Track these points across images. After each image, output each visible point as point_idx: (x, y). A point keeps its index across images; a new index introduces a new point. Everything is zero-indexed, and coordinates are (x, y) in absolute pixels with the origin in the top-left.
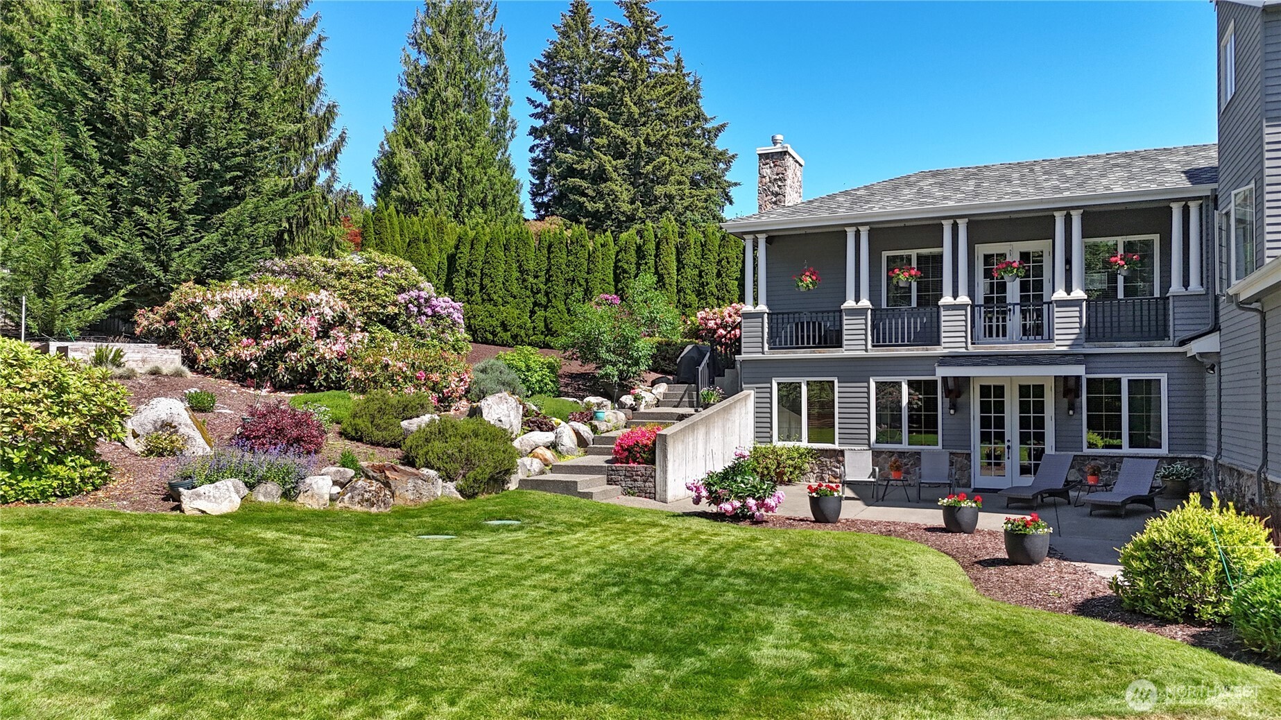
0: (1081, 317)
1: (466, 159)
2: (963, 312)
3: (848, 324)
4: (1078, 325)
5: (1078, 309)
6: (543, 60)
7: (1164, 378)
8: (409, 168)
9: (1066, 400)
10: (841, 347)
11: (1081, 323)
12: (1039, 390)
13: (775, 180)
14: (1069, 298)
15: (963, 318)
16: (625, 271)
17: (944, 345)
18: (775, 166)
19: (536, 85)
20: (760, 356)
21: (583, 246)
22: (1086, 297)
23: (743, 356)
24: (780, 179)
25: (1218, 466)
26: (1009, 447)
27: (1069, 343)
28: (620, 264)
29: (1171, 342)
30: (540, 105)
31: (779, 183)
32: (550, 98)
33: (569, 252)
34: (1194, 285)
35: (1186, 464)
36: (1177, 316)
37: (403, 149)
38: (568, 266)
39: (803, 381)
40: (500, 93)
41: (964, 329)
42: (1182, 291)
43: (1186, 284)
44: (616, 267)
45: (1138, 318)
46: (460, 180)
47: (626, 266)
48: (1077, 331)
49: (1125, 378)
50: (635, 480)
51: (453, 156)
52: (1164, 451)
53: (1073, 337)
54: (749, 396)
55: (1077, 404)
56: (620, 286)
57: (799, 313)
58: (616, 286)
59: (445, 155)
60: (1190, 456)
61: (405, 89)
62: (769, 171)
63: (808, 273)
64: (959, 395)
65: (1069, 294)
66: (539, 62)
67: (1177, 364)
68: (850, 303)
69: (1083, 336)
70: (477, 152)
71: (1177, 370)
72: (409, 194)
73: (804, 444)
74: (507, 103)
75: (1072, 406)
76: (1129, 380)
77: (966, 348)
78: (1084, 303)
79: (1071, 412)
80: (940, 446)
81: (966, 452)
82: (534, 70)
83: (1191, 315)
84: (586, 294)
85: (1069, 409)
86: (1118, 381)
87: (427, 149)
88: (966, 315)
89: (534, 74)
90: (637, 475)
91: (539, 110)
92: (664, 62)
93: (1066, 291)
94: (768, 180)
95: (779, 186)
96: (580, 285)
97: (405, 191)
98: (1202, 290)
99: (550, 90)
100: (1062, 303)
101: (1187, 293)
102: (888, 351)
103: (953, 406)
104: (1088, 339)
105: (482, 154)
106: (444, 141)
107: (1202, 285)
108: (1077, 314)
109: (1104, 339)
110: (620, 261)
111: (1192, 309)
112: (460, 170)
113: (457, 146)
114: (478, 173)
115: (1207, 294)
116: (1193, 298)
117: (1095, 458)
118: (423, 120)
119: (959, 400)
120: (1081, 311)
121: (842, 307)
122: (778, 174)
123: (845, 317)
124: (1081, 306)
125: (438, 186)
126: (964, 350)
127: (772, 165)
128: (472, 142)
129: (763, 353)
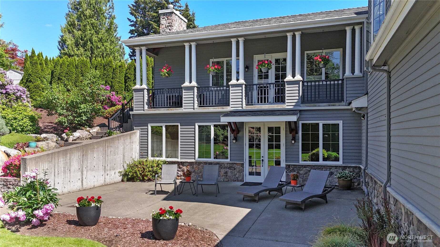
0: (299, 90)
1: (95, 38)
2: (241, 88)
3: (185, 95)
4: (297, 95)
5: (298, 86)
6: (134, 4)
7: (341, 123)
8: (70, 42)
9: (291, 135)
10: (182, 107)
11: (299, 93)
12: (278, 130)
13: (168, 26)
14: (293, 80)
15: (241, 91)
16: (129, 78)
17: (231, 106)
18: (168, 19)
19: (131, 14)
20: (142, 112)
21: (110, 67)
22: (302, 79)
23: (134, 112)
24: (170, 26)
25: (366, 174)
26: (263, 160)
27: (294, 104)
28: (127, 75)
29: (345, 103)
30: (133, 21)
31: (170, 28)
32: (136, 18)
33: (104, 69)
34: (357, 72)
35: (352, 170)
36: (348, 89)
37: (68, 34)
38: (104, 76)
39: (164, 125)
40: (110, 14)
41: (241, 97)
42: (351, 75)
43: (353, 71)
44: (125, 76)
45: (328, 93)
46: (91, 47)
47: (129, 76)
48: (297, 98)
49: (321, 123)
50: (9, 188)
51: (88, 37)
52: (340, 163)
53: (296, 101)
54: (137, 134)
55: (296, 138)
56: (127, 85)
57: (163, 89)
58: (125, 85)
59: (85, 37)
60: (354, 165)
61: (71, 10)
62: (165, 22)
63: (165, 68)
64: (238, 133)
65: (294, 78)
66: (133, 5)
67: (348, 115)
68: (187, 84)
69: (300, 101)
70: (100, 36)
71: (348, 118)
72: (68, 52)
73: (164, 158)
74: (114, 18)
75: (294, 138)
76: (323, 124)
77: (242, 107)
78: (301, 83)
79: (293, 142)
80: (229, 160)
81: (241, 162)
82: (130, 7)
83: (354, 89)
84: (111, 88)
85: (292, 140)
86: (318, 124)
87: (78, 33)
88: (242, 90)
89: (130, 9)
90: (10, 184)
91: (132, 23)
92: (180, 5)
93: (292, 76)
94: (164, 26)
95: (170, 29)
96: (109, 84)
97: (67, 50)
98: (361, 75)
99: (135, 15)
100: (291, 83)
101: (353, 76)
102: (204, 109)
103: (236, 138)
104: (303, 102)
105: (102, 37)
106: (84, 31)
107: (361, 72)
108: (297, 88)
109: (311, 102)
110: (127, 73)
111: (356, 85)
112: (92, 43)
113: (90, 33)
114: (99, 45)
115: (363, 77)
116: (357, 79)
117: (305, 166)
118: (76, 23)
119: (238, 135)
120: (299, 87)
121: (182, 86)
122: (169, 23)
123: (183, 91)
124: (299, 84)
125: (81, 49)
126: (241, 108)
127: (166, 19)
128: (97, 33)
129: (144, 110)
